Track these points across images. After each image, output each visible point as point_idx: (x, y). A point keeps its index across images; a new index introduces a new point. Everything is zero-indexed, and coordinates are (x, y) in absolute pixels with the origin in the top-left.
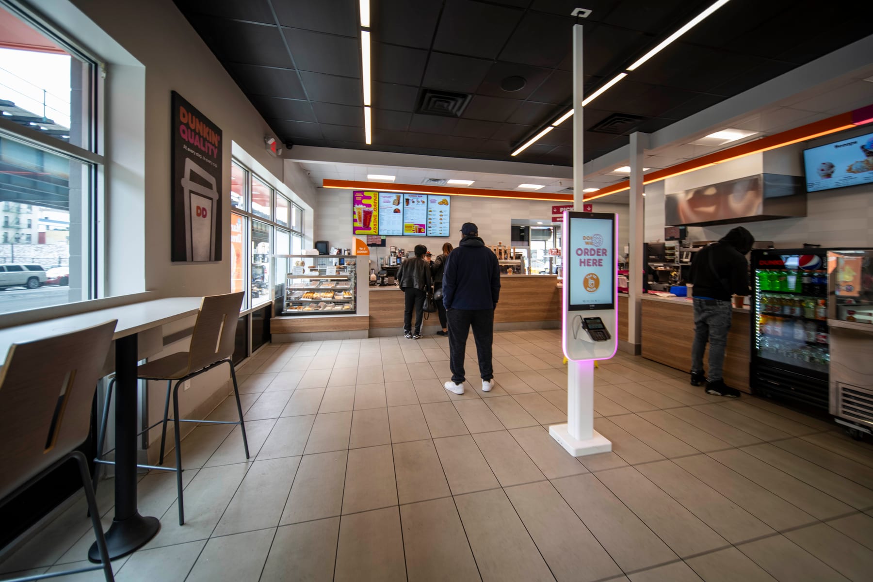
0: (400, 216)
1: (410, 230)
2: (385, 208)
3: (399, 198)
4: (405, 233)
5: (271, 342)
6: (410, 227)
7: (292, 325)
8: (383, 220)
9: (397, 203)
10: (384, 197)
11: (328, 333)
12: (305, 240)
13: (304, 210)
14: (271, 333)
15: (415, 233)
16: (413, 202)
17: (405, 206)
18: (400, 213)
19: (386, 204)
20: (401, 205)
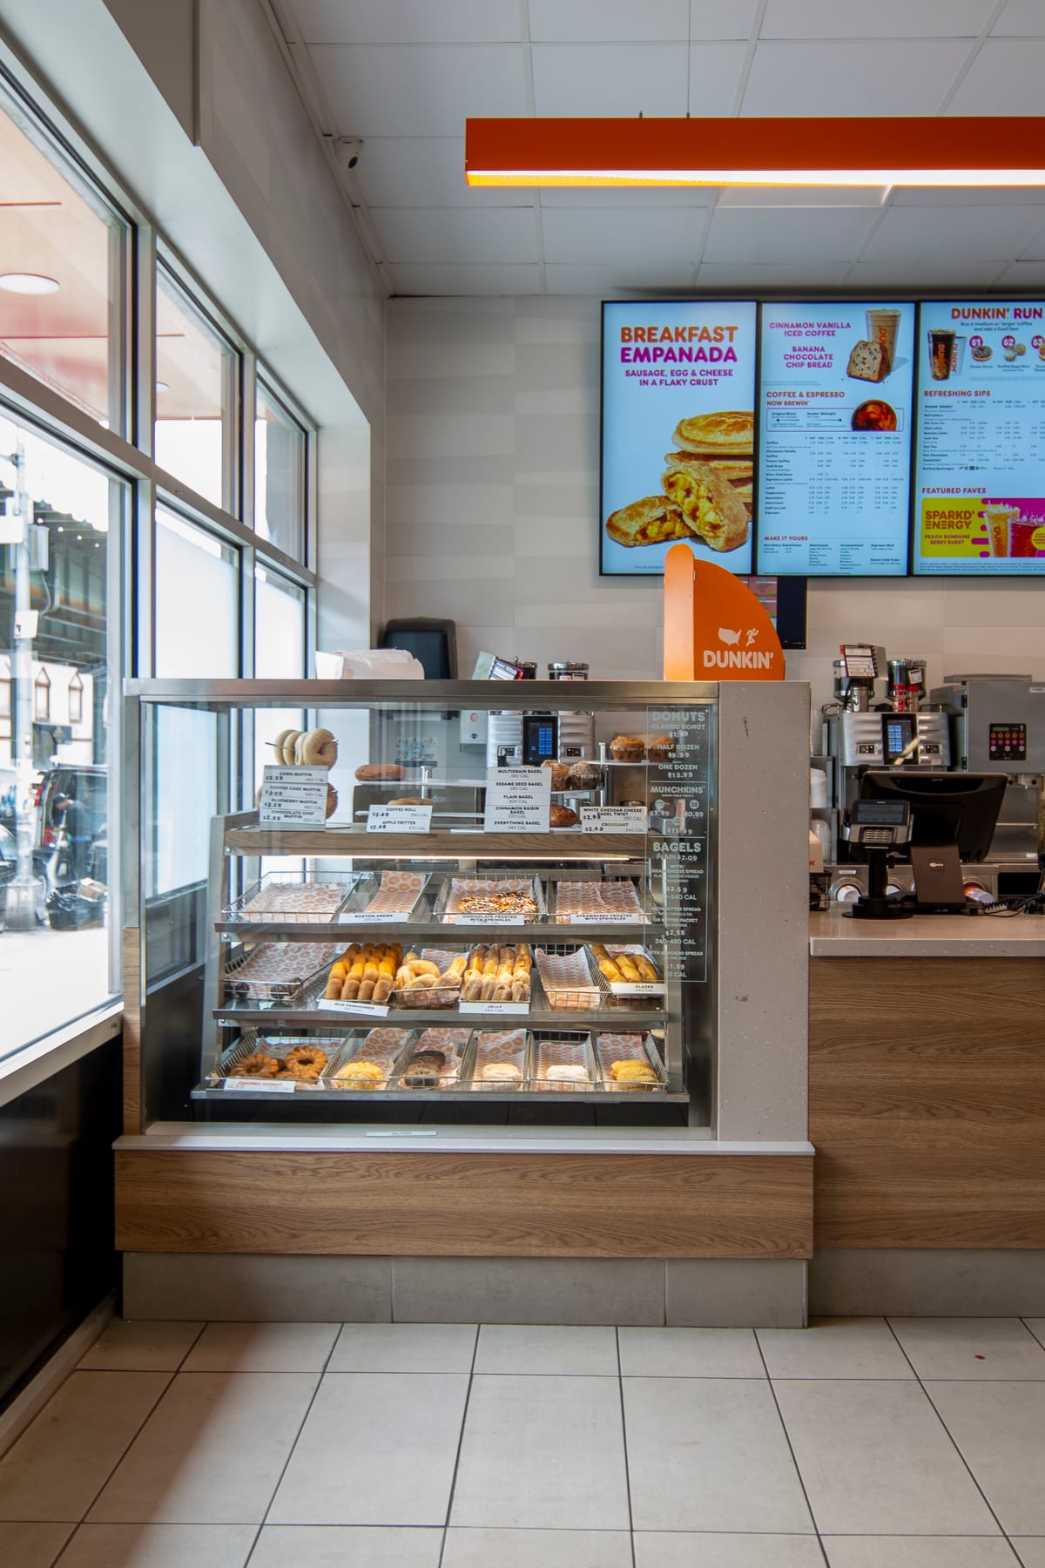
0: (888, 447)
1: (956, 540)
2: (795, 401)
3: (886, 333)
4: (928, 560)
5: (118, 1311)
6: (957, 518)
7: (259, 1199)
8: (787, 476)
9: (876, 365)
10: (794, 329)
11: (507, 1273)
12: (324, 613)
13: (317, 427)
14: (120, 1242)
15: (992, 560)
16: (982, 353)
17: (927, 382)
18: (892, 427)
19: (802, 380)
20: (900, 377)
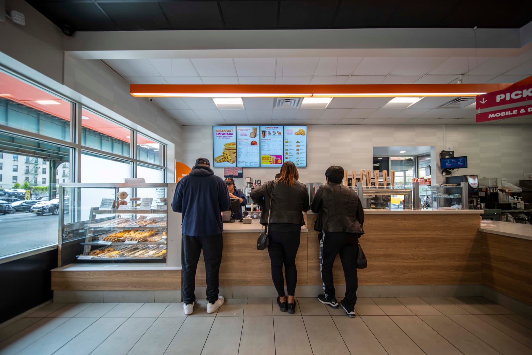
0: (256, 148)
1: (267, 162)
2: (242, 141)
3: (255, 130)
4: (263, 165)
6: (267, 158)
8: (241, 153)
9: (254, 135)
10: (241, 130)
12: (168, 173)
13: (166, 144)
15: (272, 165)
16: (270, 134)
17: (262, 138)
18: (257, 145)
19: (243, 137)
20: (258, 137)
